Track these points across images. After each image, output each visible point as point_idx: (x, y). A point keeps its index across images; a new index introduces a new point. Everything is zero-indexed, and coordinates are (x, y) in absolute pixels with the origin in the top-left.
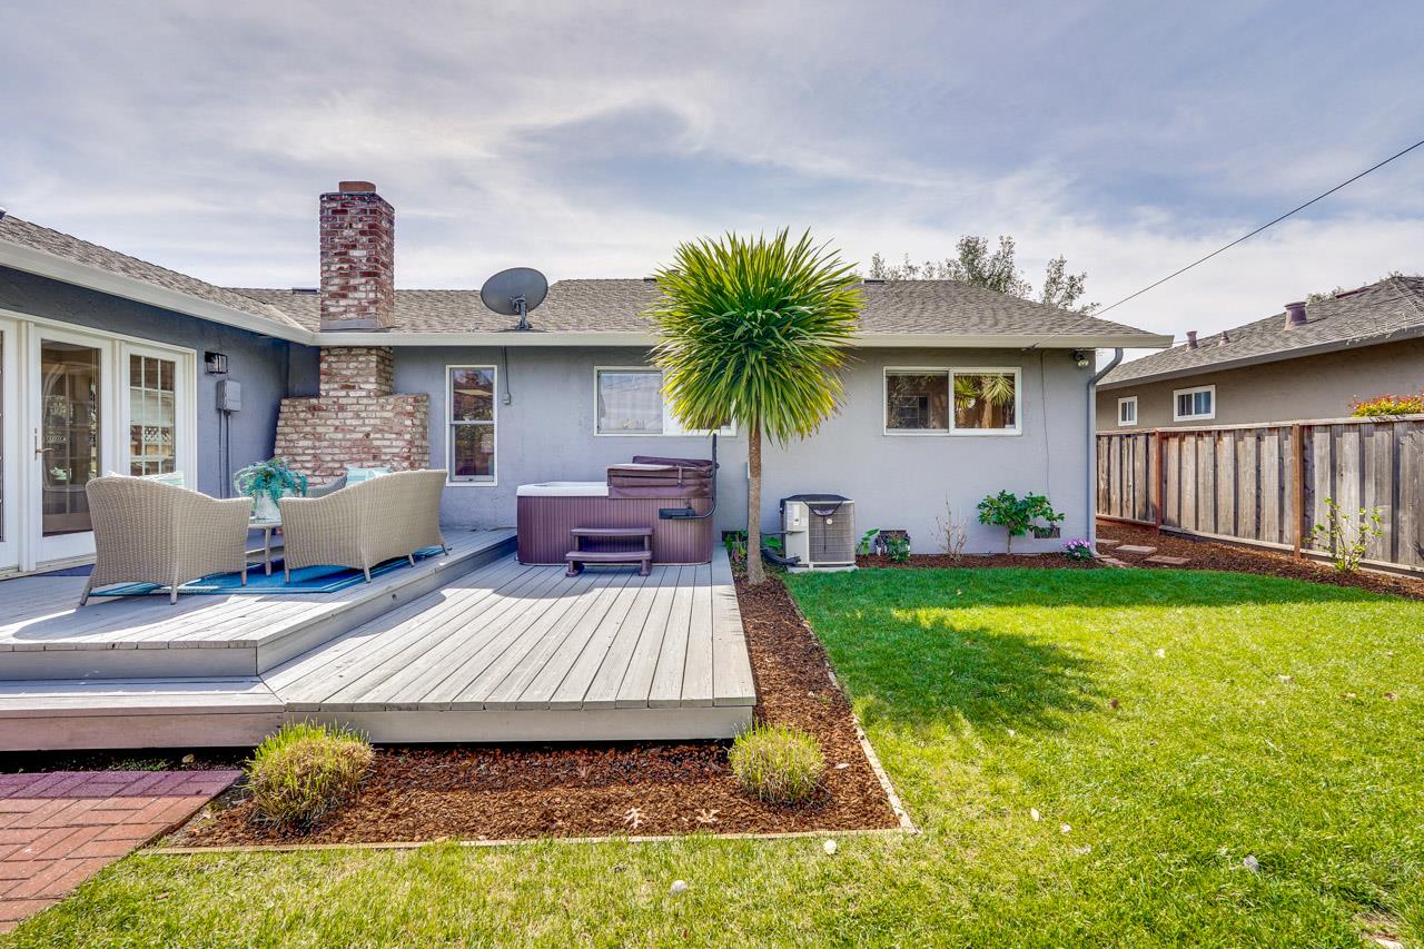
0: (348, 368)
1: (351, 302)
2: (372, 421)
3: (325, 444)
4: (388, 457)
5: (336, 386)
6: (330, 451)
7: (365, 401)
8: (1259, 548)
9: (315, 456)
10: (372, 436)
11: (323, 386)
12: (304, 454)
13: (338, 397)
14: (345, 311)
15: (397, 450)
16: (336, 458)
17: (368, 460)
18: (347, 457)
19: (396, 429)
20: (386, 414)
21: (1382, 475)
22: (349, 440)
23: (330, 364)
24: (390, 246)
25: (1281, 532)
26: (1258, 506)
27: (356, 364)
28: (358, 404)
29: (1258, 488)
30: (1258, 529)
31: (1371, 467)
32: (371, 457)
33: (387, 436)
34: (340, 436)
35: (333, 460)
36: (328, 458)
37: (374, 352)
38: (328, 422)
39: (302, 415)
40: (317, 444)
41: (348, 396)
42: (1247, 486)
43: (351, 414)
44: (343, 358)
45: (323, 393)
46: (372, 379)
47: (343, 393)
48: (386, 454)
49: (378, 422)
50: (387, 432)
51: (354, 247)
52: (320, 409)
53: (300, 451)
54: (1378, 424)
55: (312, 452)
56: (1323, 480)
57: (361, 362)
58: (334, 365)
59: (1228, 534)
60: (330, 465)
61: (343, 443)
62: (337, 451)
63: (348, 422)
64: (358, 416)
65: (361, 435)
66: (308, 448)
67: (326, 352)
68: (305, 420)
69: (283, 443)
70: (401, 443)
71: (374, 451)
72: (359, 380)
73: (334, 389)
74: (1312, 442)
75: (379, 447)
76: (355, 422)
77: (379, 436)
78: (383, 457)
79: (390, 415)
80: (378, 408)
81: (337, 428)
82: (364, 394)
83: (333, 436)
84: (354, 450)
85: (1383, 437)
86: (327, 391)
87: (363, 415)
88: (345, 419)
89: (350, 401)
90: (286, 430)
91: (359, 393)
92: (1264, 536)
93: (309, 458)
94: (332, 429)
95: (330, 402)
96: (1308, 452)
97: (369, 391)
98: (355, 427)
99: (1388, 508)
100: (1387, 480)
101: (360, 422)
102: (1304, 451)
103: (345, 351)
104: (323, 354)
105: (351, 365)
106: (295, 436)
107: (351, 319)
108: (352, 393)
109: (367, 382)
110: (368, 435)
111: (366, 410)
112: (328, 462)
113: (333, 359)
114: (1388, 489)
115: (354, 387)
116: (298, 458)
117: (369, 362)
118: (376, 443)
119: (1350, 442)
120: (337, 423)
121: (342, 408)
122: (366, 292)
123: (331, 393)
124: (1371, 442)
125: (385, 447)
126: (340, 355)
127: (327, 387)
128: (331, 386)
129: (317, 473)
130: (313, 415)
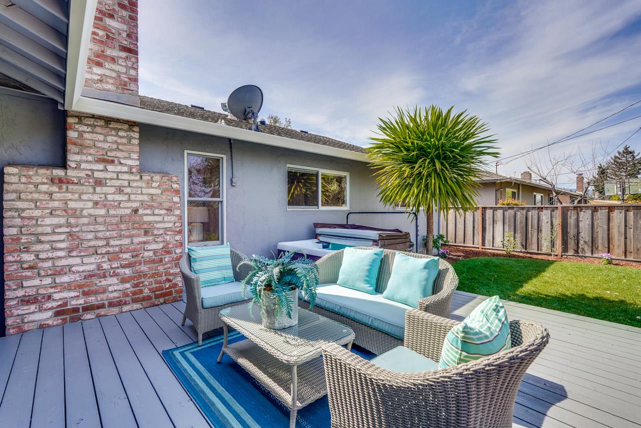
0: (105, 141)
1: (108, 73)
2: (140, 198)
3: (85, 221)
4: (161, 232)
5: (90, 158)
6: (91, 228)
7: (126, 177)
8: (465, 247)
9: (70, 234)
10: (141, 212)
11: (71, 157)
12: (54, 233)
13: (92, 171)
14: (101, 81)
15: (171, 225)
16: (100, 235)
17: (139, 236)
18: (114, 234)
19: (167, 205)
20: (152, 191)
21: (511, 223)
22: (114, 216)
23: (81, 134)
25: (473, 241)
26: (465, 233)
27: (115, 138)
28: (118, 179)
29: (465, 227)
30: (464, 241)
31: (507, 221)
32: (142, 232)
33: (156, 212)
34: (102, 212)
35: (97, 238)
36: (91, 236)
37: (136, 129)
38: (84, 197)
39: (44, 188)
40: (72, 221)
41: (106, 170)
42: (460, 226)
43: (112, 190)
44: (99, 130)
45: (73, 165)
46: (135, 156)
47: (100, 166)
48: (159, 229)
49: (146, 198)
50: (157, 208)
51: (111, 16)
52: (69, 182)
53: (49, 230)
54: (509, 208)
55: (68, 230)
56: (490, 225)
57: (121, 137)
58: (86, 136)
59: (453, 243)
60: (92, 243)
61: (108, 220)
62: (101, 228)
63: (110, 197)
64: (120, 190)
65: (128, 211)
66: (60, 226)
67: (76, 120)
68: (51, 194)
69: (18, 221)
70: (173, 219)
71: (145, 226)
72: (119, 154)
73: (87, 162)
74: (485, 213)
75: (150, 223)
76: (118, 197)
77: (148, 212)
78: (156, 232)
79: (158, 191)
80: (144, 185)
81: (96, 203)
82: (125, 169)
83: (92, 211)
84: (123, 226)
85: (511, 212)
86: (79, 164)
87: (128, 190)
88: (106, 194)
89: (108, 175)
90: (20, 205)
91: (119, 168)
92: (467, 242)
93: (63, 237)
94: (90, 204)
95: (83, 174)
96: (484, 216)
97: (131, 167)
98: (120, 202)
99: (513, 233)
100: (512, 224)
101: (125, 198)
102: (483, 215)
103: (102, 123)
104: (70, 120)
105: (109, 139)
106: (37, 213)
107: (108, 91)
108: (110, 168)
109: (129, 158)
110: (136, 211)
111: (129, 186)
112: (90, 240)
113: (85, 128)
114: (512, 228)
115: (113, 162)
116: (43, 238)
117: (130, 139)
118: (146, 219)
119: (499, 213)
120: (96, 198)
121: (99, 183)
122: (126, 67)
123: (83, 166)
124: (507, 213)
125: (157, 222)
126: (95, 126)
127: (77, 158)
128: (84, 158)
129: (74, 254)
130: (60, 188)
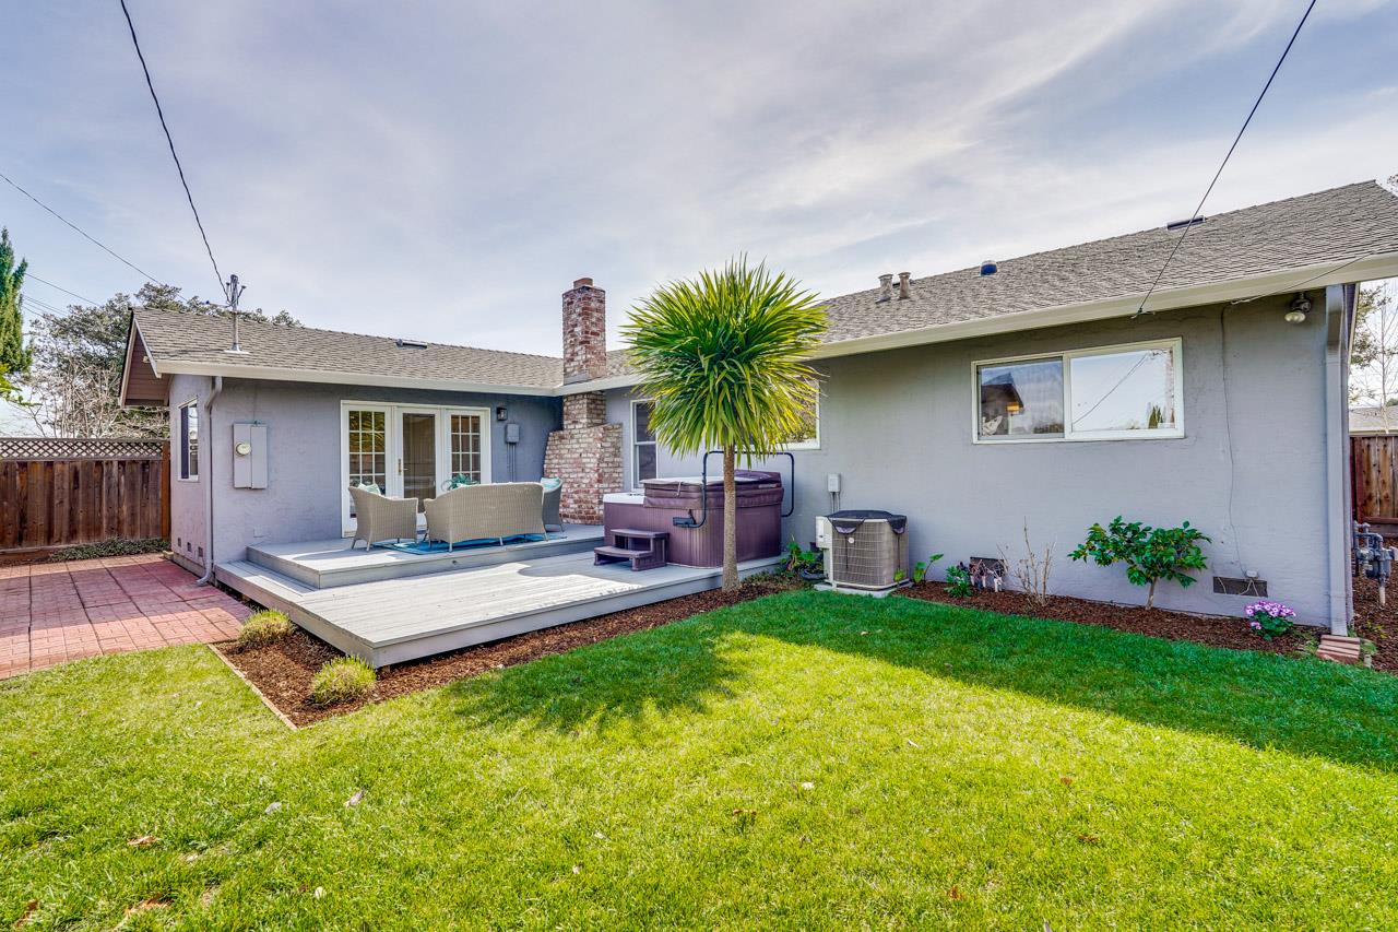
0: (575, 409)
1: (576, 363)
2: (584, 445)
6: (565, 466)
7: (582, 431)
11: (565, 423)
13: (571, 429)
14: (574, 370)
16: (567, 470)
18: (571, 470)
19: (593, 451)
22: (573, 458)
24: (601, 320)
27: (578, 406)
28: (579, 433)
35: (566, 473)
36: (564, 471)
37: (586, 396)
38: (566, 446)
39: (556, 443)
41: (575, 428)
43: (575, 440)
45: (565, 427)
46: (585, 416)
47: (573, 426)
50: (589, 452)
52: (563, 438)
57: (580, 404)
58: (569, 408)
61: (570, 460)
67: (566, 400)
68: (558, 446)
72: (580, 416)
77: (585, 456)
79: (592, 440)
83: (567, 456)
84: (574, 466)
87: (580, 441)
88: (573, 444)
89: (576, 431)
90: (549, 453)
91: (580, 426)
94: (567, 451)
95: (568, 433)
97: (584, 424)
103: (574, 397)
106: (553, 457)
107: (576, 375)
109: (583, 418)
110: (581, 455)
113: (569, 403)
115: (577, 422)
117: (584, 403)
118: (584, 460)
120: (570, 446)
121: (572, 437)
123: (568, 427)
126: (572, 401)
128: (568, 422)
130: (561, 442)
